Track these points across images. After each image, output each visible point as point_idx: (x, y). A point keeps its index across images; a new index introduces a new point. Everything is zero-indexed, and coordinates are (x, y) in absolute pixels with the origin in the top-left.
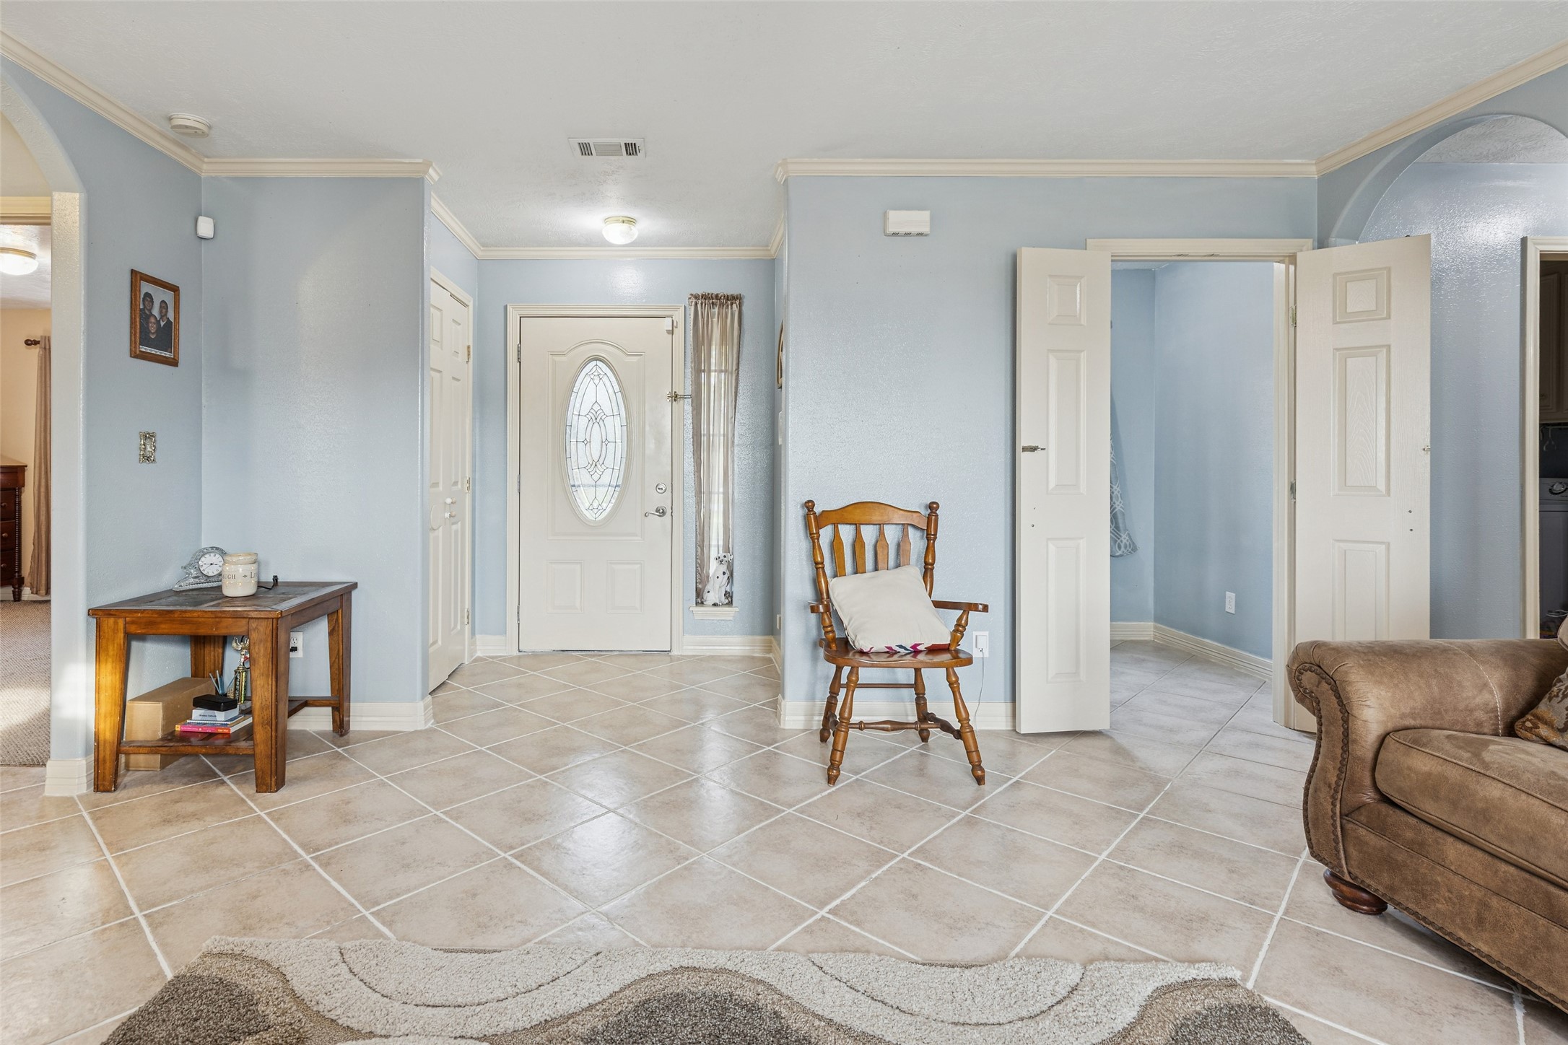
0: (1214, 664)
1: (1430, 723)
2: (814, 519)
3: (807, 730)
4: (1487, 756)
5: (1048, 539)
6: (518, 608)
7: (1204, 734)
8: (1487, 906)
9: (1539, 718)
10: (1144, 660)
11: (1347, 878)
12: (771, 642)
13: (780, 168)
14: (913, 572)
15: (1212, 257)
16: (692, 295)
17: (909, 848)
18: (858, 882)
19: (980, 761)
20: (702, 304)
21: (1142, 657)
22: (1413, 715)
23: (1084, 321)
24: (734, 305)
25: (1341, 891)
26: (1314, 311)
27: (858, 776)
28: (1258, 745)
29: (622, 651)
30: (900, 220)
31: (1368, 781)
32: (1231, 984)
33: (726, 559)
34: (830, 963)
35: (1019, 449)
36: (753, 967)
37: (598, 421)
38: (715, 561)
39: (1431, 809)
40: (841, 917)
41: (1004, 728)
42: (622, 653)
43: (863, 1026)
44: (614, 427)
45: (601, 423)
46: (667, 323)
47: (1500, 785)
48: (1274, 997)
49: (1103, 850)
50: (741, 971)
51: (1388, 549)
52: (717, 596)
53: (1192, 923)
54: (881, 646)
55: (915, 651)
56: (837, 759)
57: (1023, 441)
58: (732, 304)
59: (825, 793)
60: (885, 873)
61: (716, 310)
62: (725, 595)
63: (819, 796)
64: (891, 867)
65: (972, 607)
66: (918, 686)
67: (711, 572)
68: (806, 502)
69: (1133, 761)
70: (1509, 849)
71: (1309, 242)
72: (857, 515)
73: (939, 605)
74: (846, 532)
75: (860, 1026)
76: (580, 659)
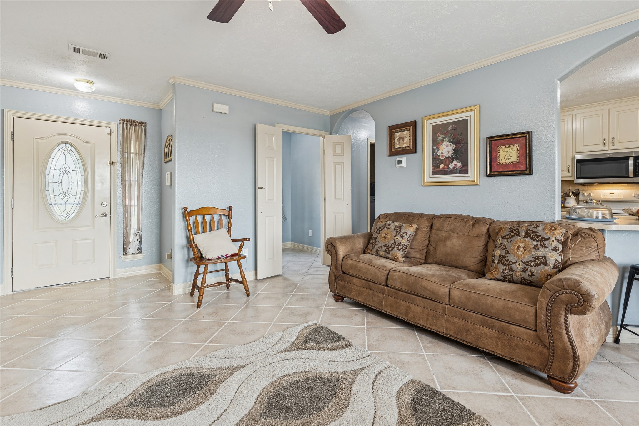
0: (307, 252)
1: (351, 253)
2: (186, 214)
3: (184, 294)
4: (360, 258)
5: (266, 217)
6: (12, 269)
7: (305, 270)
8: (360, 290)
9: (368, 249)
10: (289, 254)
11: (337, 294)
12: (160, 266)
13: (172, 79)
14: (224, 230)
15: (307, 133)
16: (121, 119)
17: (230, 319)
18: (216, 332)
19: (248, 289)
20: (126, 124)
21: (288, 253)
22: (348, 252)
23: (275, 149)
24: (142, 126)
25: (336, 298)
26: (329, 152)
27: (207, 304)
28: (318, 271)
29: (82, 281)
30: (218, 107)
31: (340, 269)
32: (315, 324)
33: (139, 234)
34: (213, 355)
35: (257, 188)
36: (187, 365)
37: (67, 172)
38: (133, 235)
39: (351, 272)
40: (212, 343)
41: (253, 279)
42: (82, 282)
43: (227, 365)
44: (77, 176)
45: (69, 174)
46: (108, 130)
47: (362, 263)
48: (324, 324)
49: (284, 304)
50: (183, 367)
51: (344, 214)
52: (134, 250)
53: (306, 315)
54: (215, 257)
55: (227, 257)
56: (201, 298)
57: (259, 185)
58: (141, 126)
59: (197, 311)
60: (224, 328)
61: (134, 127)
62: (138, 249)
63: (195, 313)
64: (225, 325)
65: (245, 240)
66: (226, 270)
67: (131, 240)
68: (184, 208)
69: (289, 281)
70: (363, 276)
71: (328, 133)
72: (204, 212)
73: (234, 241)
74: (199, 218)
75: (225, 366)
76: (57, 289)
